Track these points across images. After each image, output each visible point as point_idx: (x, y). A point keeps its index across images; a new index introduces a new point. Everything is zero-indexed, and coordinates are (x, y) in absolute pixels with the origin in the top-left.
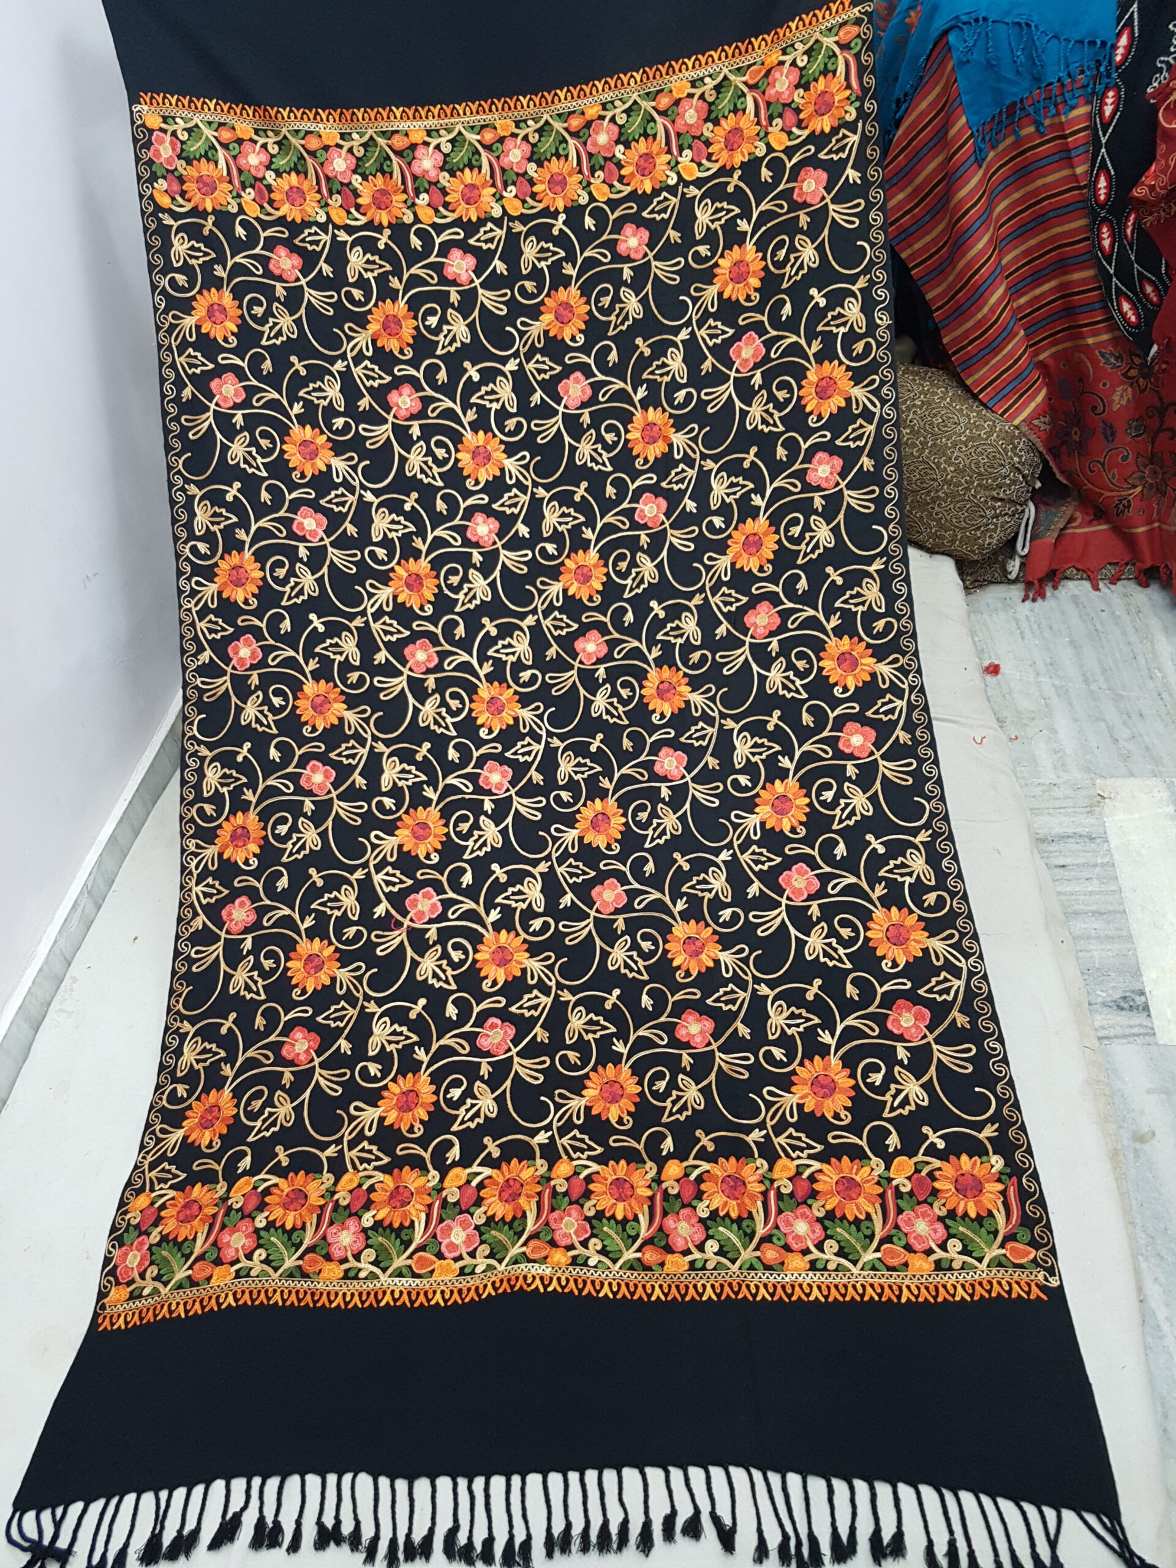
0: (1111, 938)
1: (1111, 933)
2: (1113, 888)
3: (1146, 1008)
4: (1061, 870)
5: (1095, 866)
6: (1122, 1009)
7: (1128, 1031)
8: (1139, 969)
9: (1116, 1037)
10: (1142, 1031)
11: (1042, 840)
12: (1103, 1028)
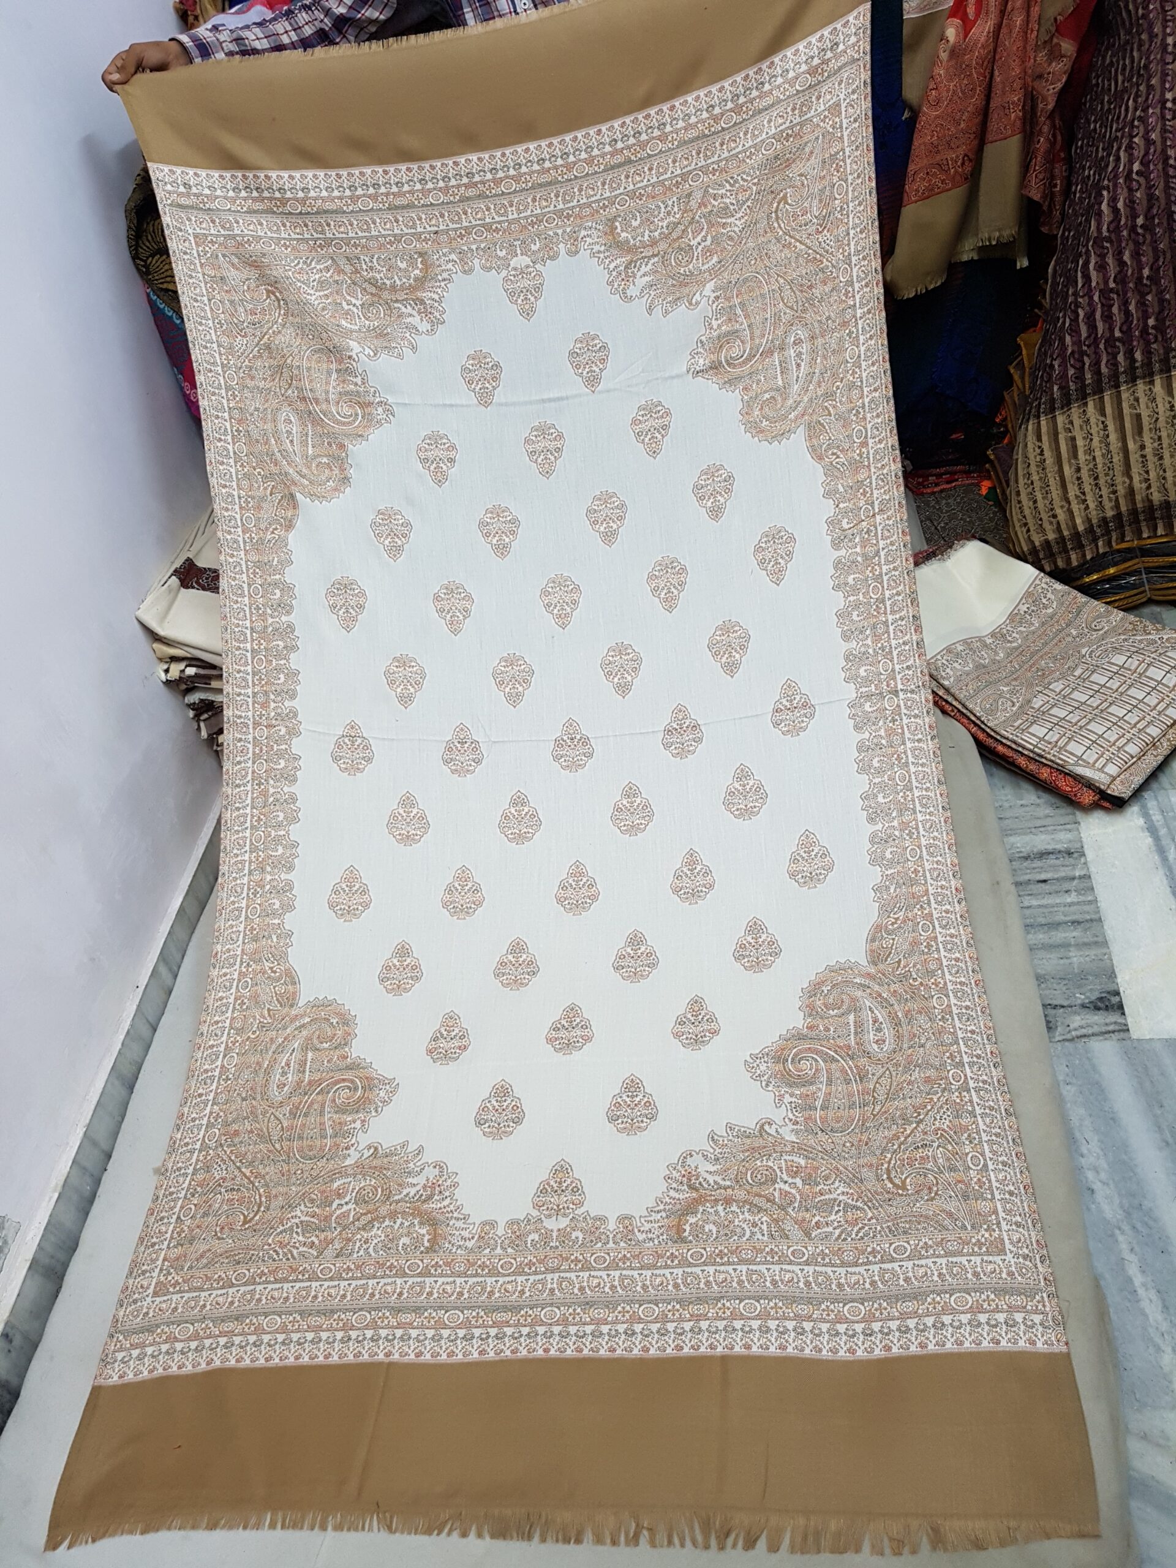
0: (1086, 945)
1: (1088, 938)
2: (1090, 898)
3: (1120, 1007)
4: (1043, 885)
5: (1073, 879)
6: (1099, 1009)
7: (1104, 1029)
8: (1113, 972)
9: (1093, 1035)
10: (1117, 1028)
11: (1026, 858)
12: (1082, 1027)
